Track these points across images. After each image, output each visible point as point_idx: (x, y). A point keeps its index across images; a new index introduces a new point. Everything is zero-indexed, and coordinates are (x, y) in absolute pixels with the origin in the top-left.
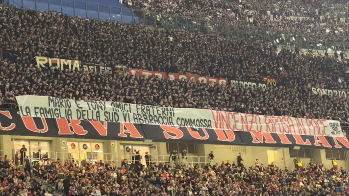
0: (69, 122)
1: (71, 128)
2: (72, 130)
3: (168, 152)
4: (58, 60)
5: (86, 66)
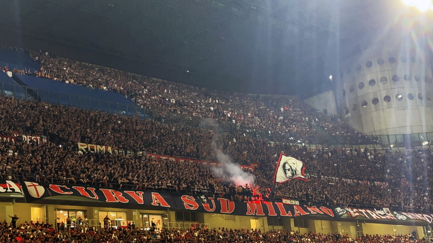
0: (114, 194)
2: (117, 199)
4: (95, 146)
5: (117, 151)
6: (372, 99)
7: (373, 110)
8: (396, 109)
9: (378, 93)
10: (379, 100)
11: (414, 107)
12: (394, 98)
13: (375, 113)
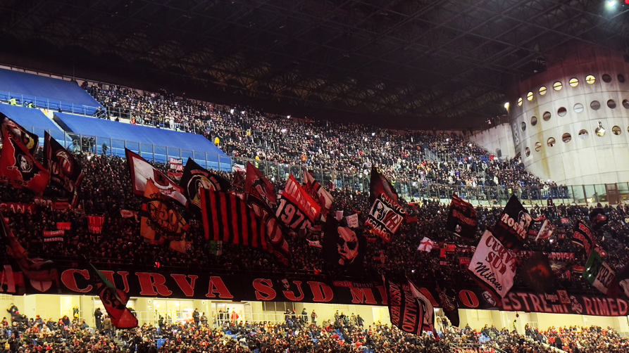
0: (153, 282)
1: (154, 288)
2: (155, 291)
3: (264, 309)
6: (562, 135)
7: (564, 150)
8: (596, 148)
9: (571, 126)
10: (572, 136)
11: (621, 146)
12: (594, 132)
13: (566, 154)
